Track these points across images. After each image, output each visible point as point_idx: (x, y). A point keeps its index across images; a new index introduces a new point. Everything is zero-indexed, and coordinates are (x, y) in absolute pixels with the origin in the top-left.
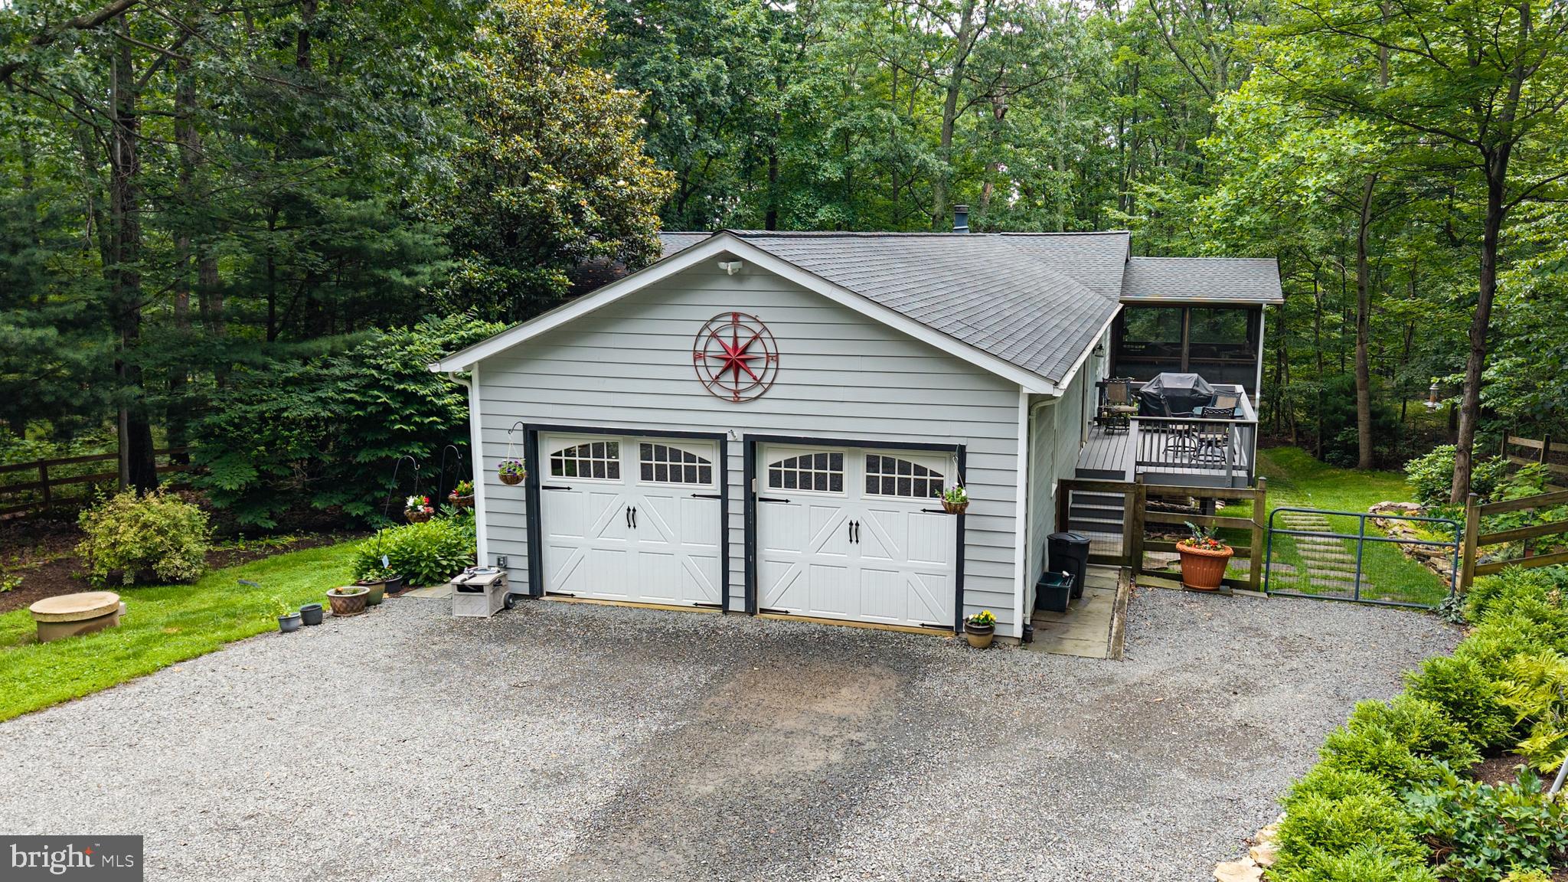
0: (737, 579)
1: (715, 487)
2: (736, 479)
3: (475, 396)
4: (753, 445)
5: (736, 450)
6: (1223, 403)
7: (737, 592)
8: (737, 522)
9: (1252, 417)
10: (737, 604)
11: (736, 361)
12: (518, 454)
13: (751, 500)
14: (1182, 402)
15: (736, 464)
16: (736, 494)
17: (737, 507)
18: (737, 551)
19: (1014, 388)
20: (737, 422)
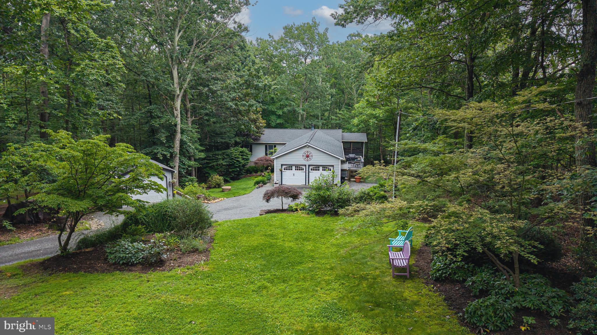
0: (307, 181)
1: (304, 171)
2: (307, 170)
3: (275, 161)
4: (309, 166)
5: (307, 167)
6: (359, 159)
7: (307, 183)
8: (307, 175)
9: (363, 161)
10: (307, 184)
11: (308, 156)
12: (280, 168)
13: (309, 172)
14: (353, 159)
15: (307, 168)
16: (307, 171)
17: (307, 173)
18: (307, 178)
19: (339, 159)
20: (307, 163)
